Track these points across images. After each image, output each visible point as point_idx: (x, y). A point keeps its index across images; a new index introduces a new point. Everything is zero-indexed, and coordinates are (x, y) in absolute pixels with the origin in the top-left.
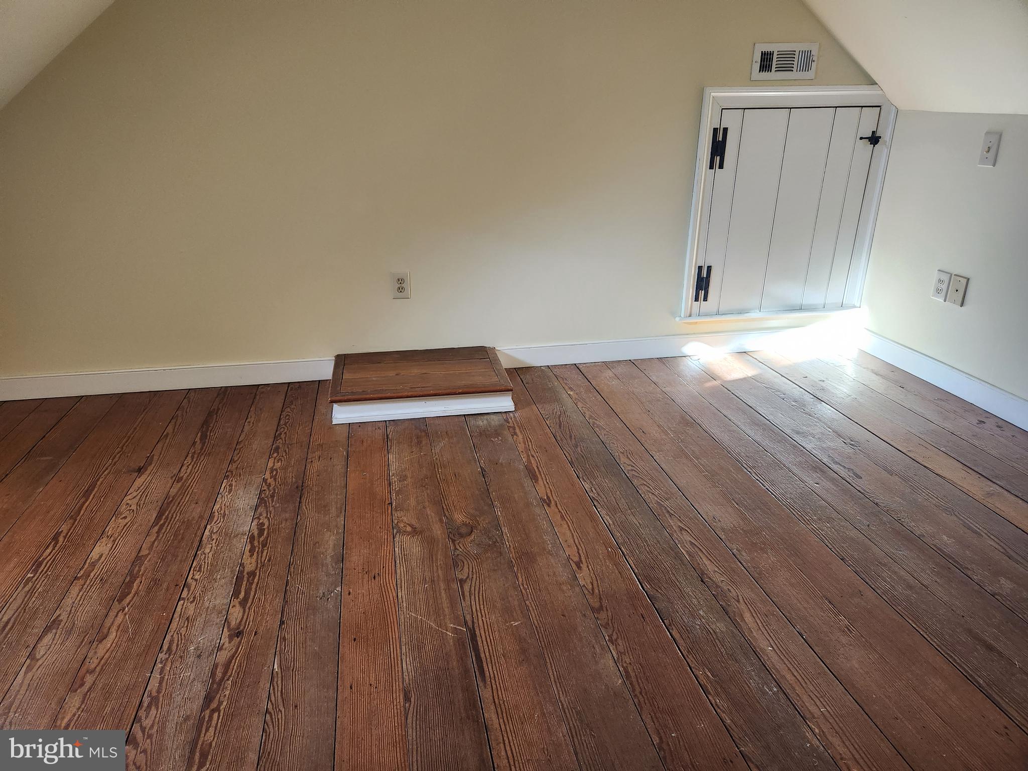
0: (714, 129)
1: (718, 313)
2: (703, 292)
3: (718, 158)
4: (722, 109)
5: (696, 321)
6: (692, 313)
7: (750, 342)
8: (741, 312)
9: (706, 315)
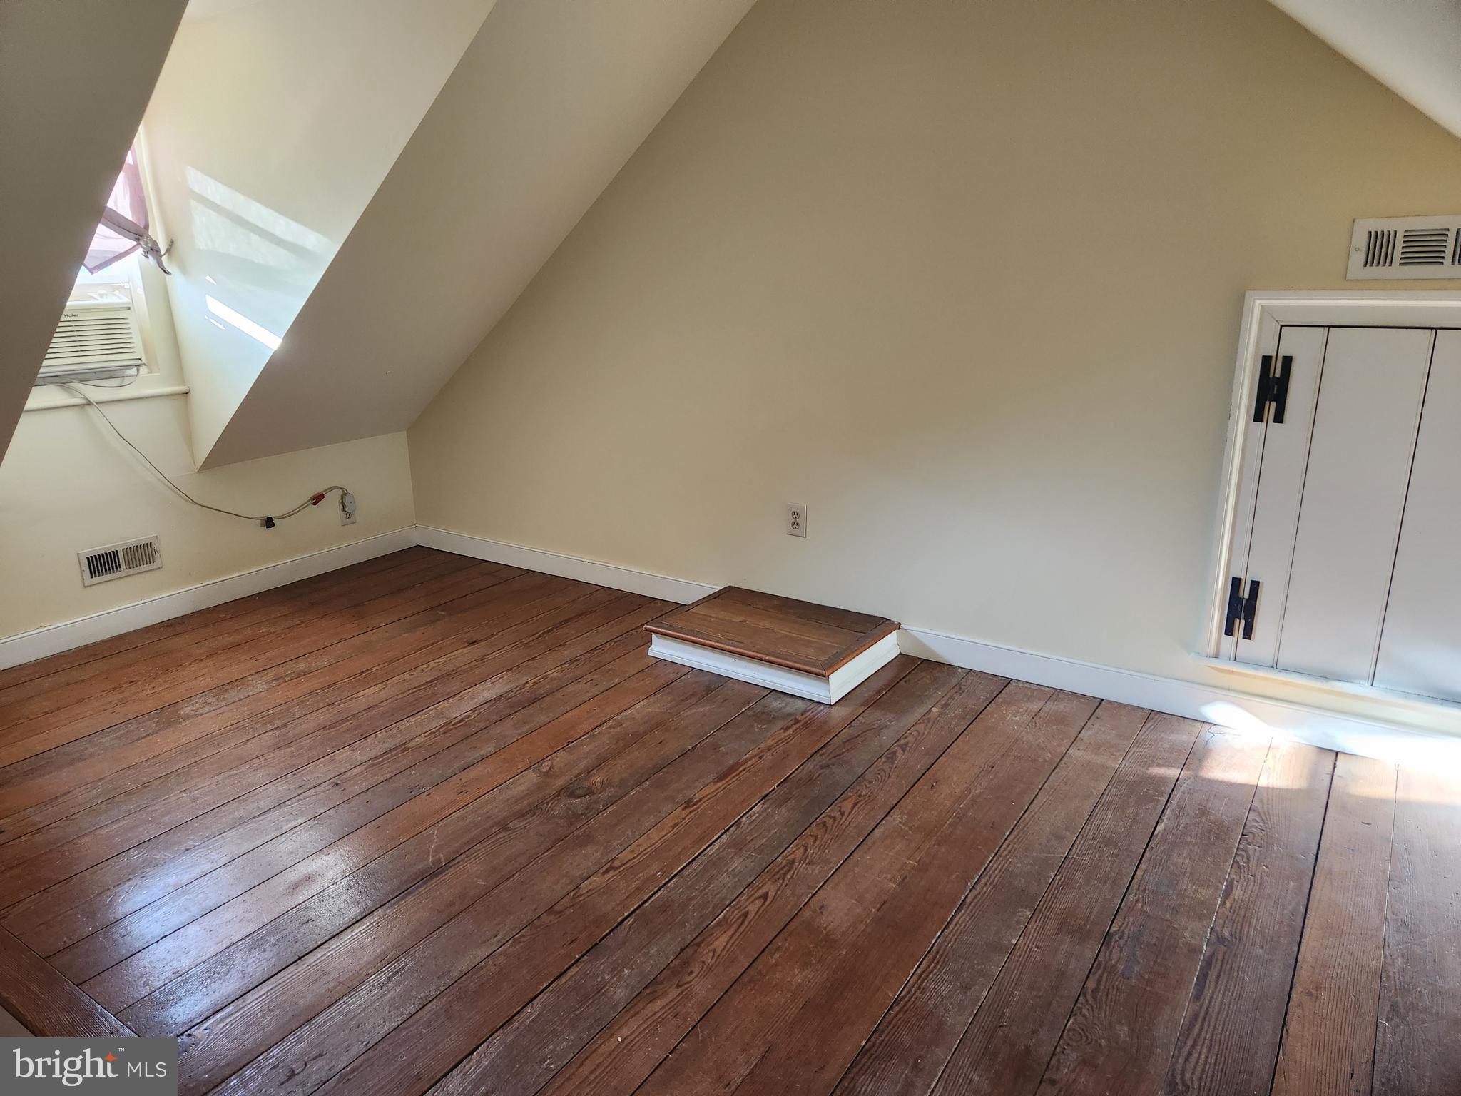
0: (1264, 357)
1: (1275, 666)
2: (1243, 622)
3: (1273, 404)
4: (1282, 326)
5: (1228, 668)
6: (1221, 653)
7: (1347, 737)
8: (1326, 676)
9: (1248, 663)
